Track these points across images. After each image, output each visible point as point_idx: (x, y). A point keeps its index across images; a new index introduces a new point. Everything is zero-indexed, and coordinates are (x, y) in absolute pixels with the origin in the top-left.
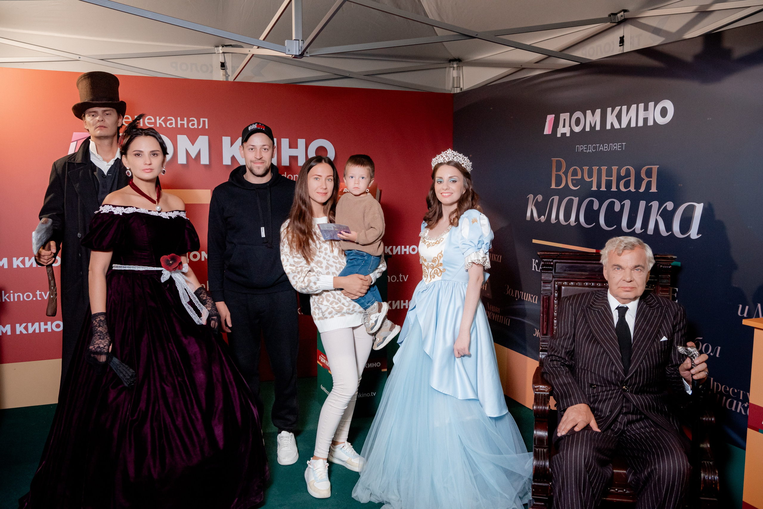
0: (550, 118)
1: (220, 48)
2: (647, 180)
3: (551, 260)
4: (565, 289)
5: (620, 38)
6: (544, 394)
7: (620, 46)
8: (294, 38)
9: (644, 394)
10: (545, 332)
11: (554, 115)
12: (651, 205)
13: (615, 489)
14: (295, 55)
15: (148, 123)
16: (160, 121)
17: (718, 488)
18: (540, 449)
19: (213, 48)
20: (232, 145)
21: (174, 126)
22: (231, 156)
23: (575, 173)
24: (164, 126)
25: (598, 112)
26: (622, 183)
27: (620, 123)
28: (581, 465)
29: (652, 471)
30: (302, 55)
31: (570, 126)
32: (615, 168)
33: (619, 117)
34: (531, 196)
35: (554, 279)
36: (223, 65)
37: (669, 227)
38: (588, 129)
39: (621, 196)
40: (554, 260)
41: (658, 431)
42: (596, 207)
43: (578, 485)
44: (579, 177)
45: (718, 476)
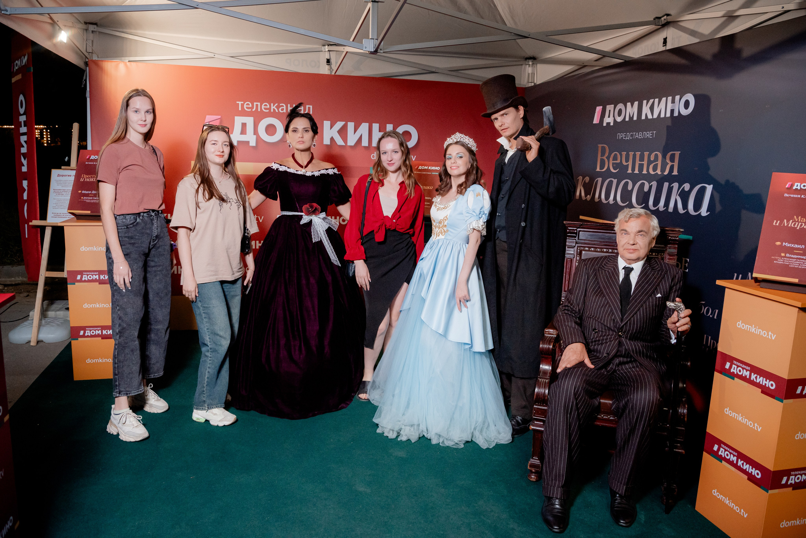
0: (599, 109)
1: (327, 47)
2: (670, 164)
3: (575, 229)
4: (585, 254)
5: (664, 39)
6: (552, 337)
7: (663, 46)
8: (370, 38)
9: (638, 341)
10: (566, 289)
11: (602, 107)
12: (673, 186)
13: (601, 415)
14: (371, 52)
15: (265, 109)
16: (274, 107)
17: (686, 419)
18: (543, 380)
19: (321, 46)
20: (331, 128)
21: (285, 112)
22: (330, 137)
23: (615, 158)
24: (277, 111)
25: (636, 103)
26: (651, 166)
27: (652, 114)
28: (570, 393)
29: (628, 400)
30: (376, 52)
31: (614, 116)
32: (646, 153)
33: (652, 109)
34: (580, 178)
35: (577, 245)
36: (328, 61)
37: (685, 206)
38: (627, 119)
39: (649, 178)
40: (577, 228)
41: (641, 371)
42: (630, 188)
43: (566, 408)
44: (618, 161)
45: (687, 410)
